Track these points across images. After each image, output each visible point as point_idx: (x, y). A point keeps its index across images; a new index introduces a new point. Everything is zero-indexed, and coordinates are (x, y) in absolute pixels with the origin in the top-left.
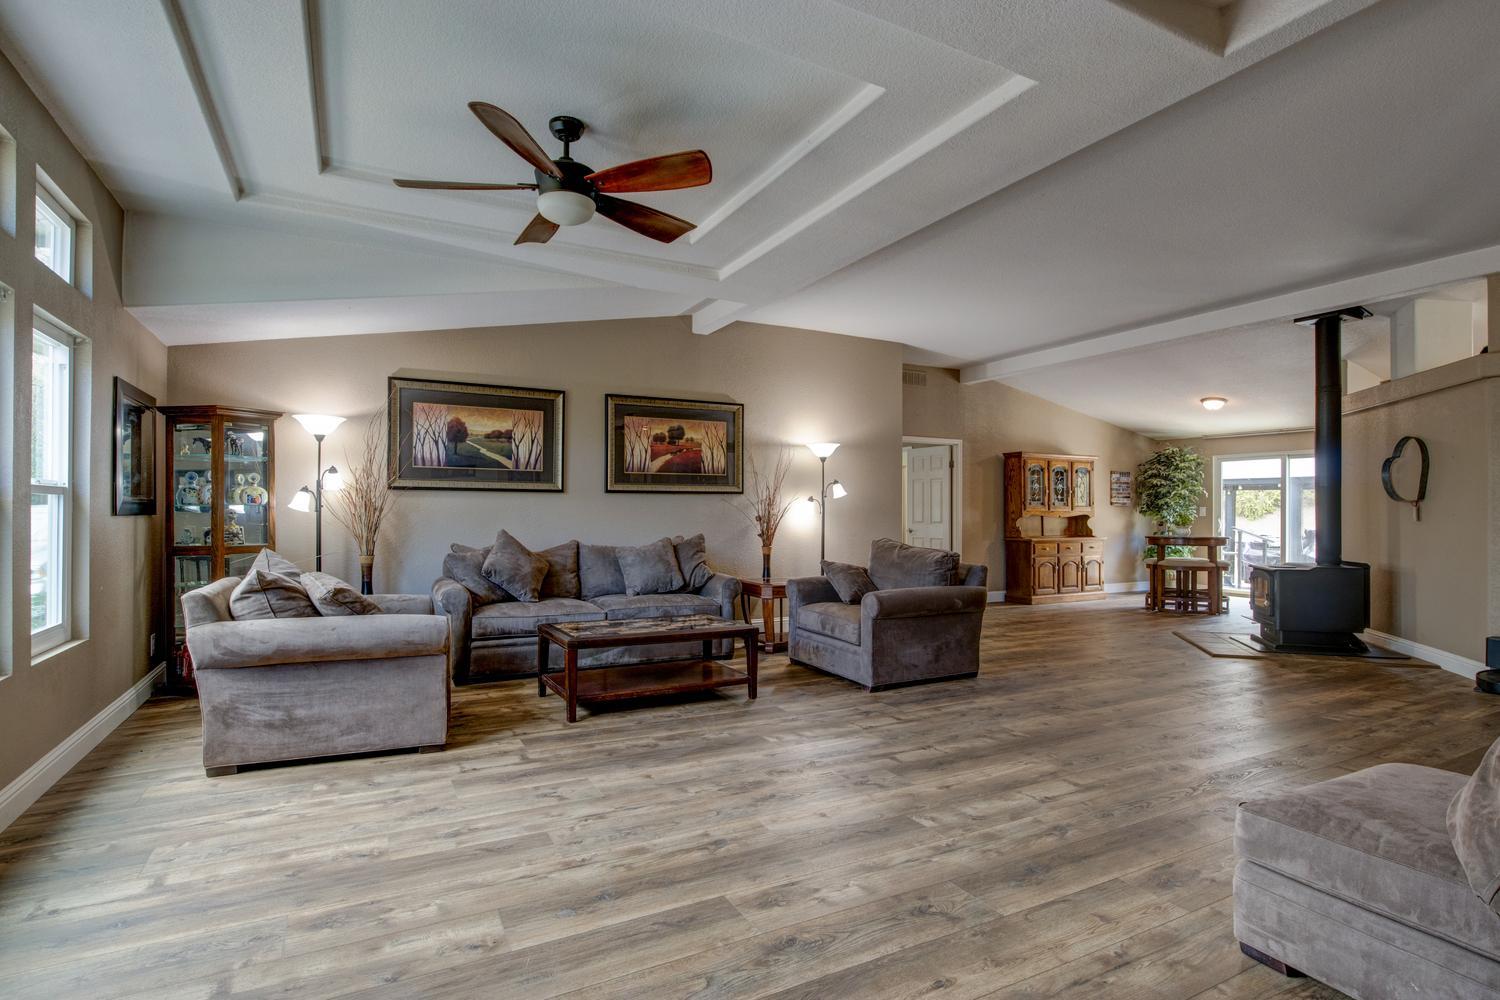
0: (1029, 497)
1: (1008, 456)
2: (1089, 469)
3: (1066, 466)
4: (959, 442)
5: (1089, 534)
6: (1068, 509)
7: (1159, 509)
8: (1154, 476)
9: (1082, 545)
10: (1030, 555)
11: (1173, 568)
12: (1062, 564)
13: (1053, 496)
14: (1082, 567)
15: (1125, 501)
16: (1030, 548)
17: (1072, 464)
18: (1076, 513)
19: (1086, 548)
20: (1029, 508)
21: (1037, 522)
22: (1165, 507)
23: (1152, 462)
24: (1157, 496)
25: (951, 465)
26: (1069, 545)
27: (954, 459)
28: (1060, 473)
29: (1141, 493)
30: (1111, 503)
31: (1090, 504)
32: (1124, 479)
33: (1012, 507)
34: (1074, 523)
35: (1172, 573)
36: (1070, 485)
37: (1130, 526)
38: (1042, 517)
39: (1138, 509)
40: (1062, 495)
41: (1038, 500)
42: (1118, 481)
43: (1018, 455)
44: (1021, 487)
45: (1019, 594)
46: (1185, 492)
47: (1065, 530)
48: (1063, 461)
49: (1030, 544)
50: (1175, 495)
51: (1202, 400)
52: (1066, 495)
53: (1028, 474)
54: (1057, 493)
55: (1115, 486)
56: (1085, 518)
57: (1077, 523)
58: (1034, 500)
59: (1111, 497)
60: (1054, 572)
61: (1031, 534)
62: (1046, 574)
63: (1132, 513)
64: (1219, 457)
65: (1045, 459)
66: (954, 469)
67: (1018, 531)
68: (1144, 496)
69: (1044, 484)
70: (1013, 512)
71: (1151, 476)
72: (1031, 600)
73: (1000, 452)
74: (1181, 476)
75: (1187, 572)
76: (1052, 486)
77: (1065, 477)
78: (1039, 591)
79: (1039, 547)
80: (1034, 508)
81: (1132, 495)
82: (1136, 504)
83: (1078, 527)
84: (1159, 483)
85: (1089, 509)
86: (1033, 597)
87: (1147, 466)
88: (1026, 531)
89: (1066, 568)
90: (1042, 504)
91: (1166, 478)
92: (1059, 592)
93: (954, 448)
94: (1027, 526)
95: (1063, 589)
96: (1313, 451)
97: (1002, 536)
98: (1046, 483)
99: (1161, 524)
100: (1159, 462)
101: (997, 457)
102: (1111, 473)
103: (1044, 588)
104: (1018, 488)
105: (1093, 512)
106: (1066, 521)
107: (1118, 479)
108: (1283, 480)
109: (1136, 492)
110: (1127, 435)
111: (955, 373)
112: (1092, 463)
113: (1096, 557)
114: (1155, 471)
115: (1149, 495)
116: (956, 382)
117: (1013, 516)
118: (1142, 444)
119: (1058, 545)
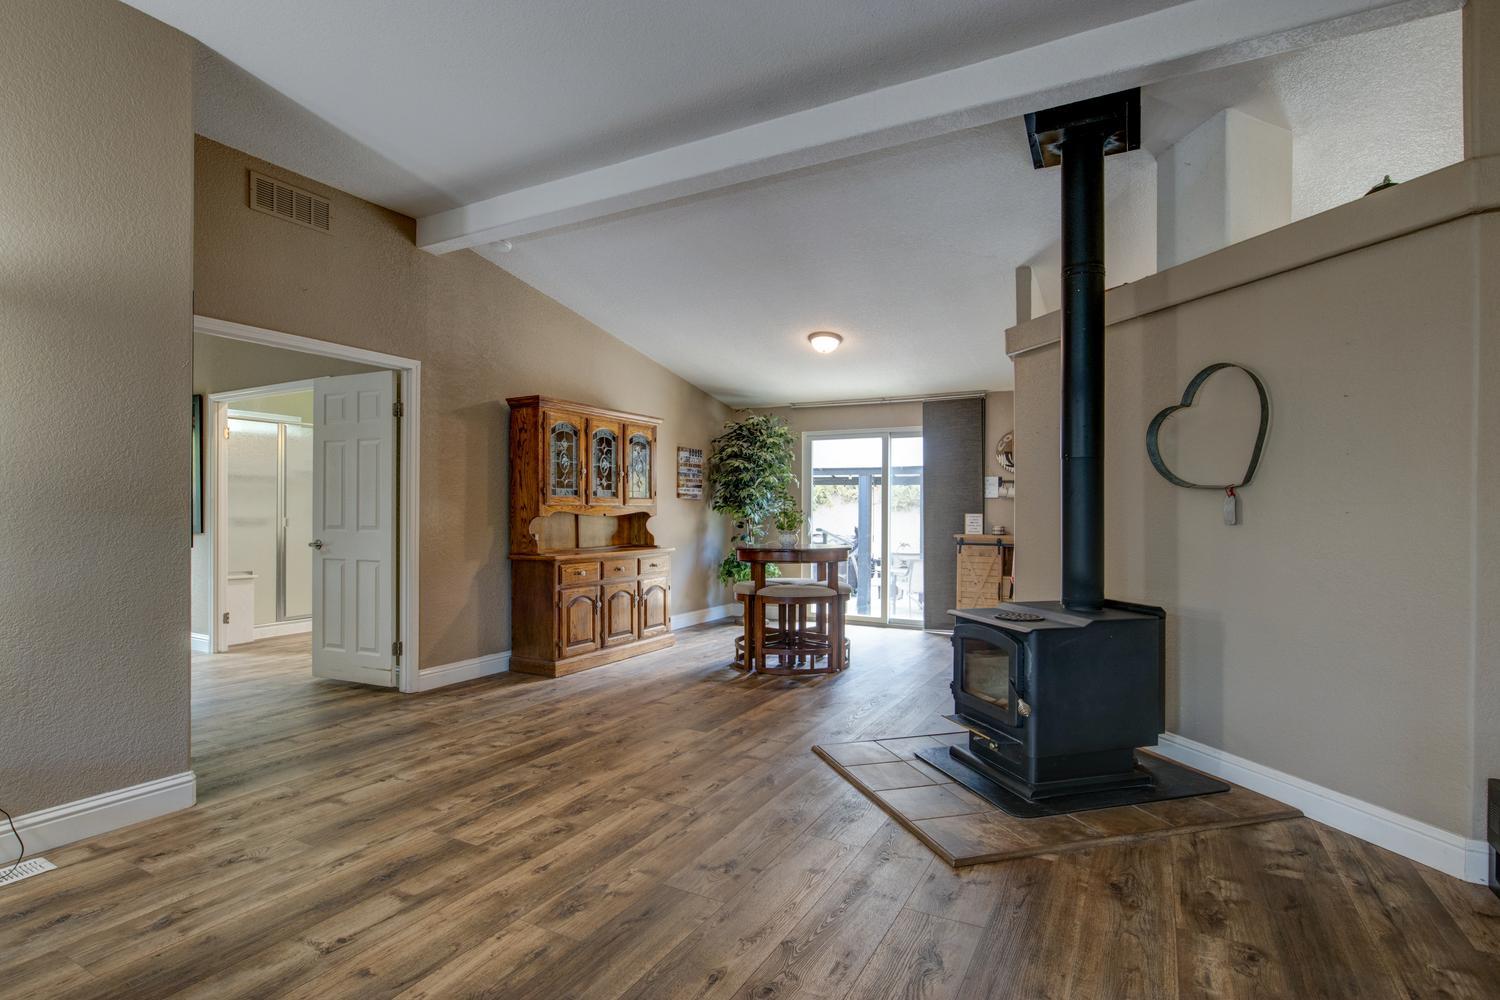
0: (552, 480)
1: (516, 404)
2: (650, 439)
3: (616, 429)
4: (414, 365)
5: (648, 543)
6: (618, 502)
7: (740, 504)
8: (734, 456)
9: (639, 561)
10: (553, 587)
11: (773, 600)
12: (607, 597)
13: (594, 481)
14: (639, 601)
15: (696, 491)
16: (552, 574)
17: (624, 427)
18: (631, 508)
19: (645, 567)
20: (552, 500)
21: (568, 524)
22: (748, 501)
23: (729, 438)
24: (739, 485)
25: (398, 412)
26: (620, 564)
27: (404, 400)
28: (605, 442)
29: (715, 482)
30: (679, 495)
31: (651, 493)
32: (695, 460)
33: (523, 498)
34: (626, 525)
35: (772, 610)
36: (621, 463)
37: (701, 529)
38: (577, 516)
39: (712, 504)
40: (609, 477)
41: (569, 486)
42: (687, 463)
43: (534, 402)
44: (537, 460)
45: (534, 657)
46: (772, 479)
47: (613, 537)
48: (611, 421)
49: (553, 566)
50: (760, 483)
51: (811, 337)
52: (614, 480)
53: (551, 438)
54: (600, 475)
55: (683, 469)
56: (644, 516)
57: (630, 523)
58: (560, 485)
59: (678, 486)
60: (594, 612)
61: (557, 545)
62: (580, 619)
63: (703, 510)
64: (810, 433)
65: (580, 415)
66: (404, 420)
67: (532, 542)
68: (718, 486)
69: (578, 457)
70: (524, 508)
71: (730, 457)
72: (553, 669)
73: (501, 397)
74: (769, 457)
75: (793, 604)
76: (593, 463)
77: (613, 449)
78: (567, 650)
79: (568, 570)
80: (561, 499)
81: (705, 484)
82: (710, 496)
83: (633, 532)
84: (742, 466)
85: (649, 503)
86: (557, 663)
87: (722, 444)
88: (549, 540)
89: (614, 602)
90: (576, 493)
91: (749, 459)
92: (603, 646)
93: (404, 374)
94: (549, 532)
95: (610, 640)
96: (920, 428)
97: (502, 550)
98: (583, 458)
99: (741, 526)
100: (739, 437)
101: (495, 405)
102: (679, 449)
103: (578, 642)
104: (532, 463)
105: (654, 507)
106: (616, 521)
107: (688, 459)
108: (885, 469)
109: (709, 479)
110: (699, 395)
111: (404, 222)
112: (654, 429)
113: (660, 581)
114: (735, 449)
115: (726, 485)
116: (408, 243)
117: (524, 514)
118: (717, 413)
119: (602, 565)
